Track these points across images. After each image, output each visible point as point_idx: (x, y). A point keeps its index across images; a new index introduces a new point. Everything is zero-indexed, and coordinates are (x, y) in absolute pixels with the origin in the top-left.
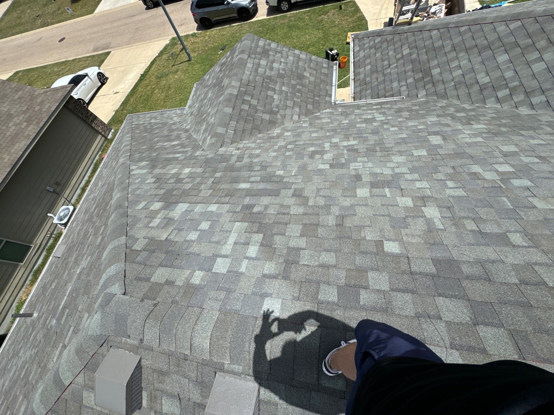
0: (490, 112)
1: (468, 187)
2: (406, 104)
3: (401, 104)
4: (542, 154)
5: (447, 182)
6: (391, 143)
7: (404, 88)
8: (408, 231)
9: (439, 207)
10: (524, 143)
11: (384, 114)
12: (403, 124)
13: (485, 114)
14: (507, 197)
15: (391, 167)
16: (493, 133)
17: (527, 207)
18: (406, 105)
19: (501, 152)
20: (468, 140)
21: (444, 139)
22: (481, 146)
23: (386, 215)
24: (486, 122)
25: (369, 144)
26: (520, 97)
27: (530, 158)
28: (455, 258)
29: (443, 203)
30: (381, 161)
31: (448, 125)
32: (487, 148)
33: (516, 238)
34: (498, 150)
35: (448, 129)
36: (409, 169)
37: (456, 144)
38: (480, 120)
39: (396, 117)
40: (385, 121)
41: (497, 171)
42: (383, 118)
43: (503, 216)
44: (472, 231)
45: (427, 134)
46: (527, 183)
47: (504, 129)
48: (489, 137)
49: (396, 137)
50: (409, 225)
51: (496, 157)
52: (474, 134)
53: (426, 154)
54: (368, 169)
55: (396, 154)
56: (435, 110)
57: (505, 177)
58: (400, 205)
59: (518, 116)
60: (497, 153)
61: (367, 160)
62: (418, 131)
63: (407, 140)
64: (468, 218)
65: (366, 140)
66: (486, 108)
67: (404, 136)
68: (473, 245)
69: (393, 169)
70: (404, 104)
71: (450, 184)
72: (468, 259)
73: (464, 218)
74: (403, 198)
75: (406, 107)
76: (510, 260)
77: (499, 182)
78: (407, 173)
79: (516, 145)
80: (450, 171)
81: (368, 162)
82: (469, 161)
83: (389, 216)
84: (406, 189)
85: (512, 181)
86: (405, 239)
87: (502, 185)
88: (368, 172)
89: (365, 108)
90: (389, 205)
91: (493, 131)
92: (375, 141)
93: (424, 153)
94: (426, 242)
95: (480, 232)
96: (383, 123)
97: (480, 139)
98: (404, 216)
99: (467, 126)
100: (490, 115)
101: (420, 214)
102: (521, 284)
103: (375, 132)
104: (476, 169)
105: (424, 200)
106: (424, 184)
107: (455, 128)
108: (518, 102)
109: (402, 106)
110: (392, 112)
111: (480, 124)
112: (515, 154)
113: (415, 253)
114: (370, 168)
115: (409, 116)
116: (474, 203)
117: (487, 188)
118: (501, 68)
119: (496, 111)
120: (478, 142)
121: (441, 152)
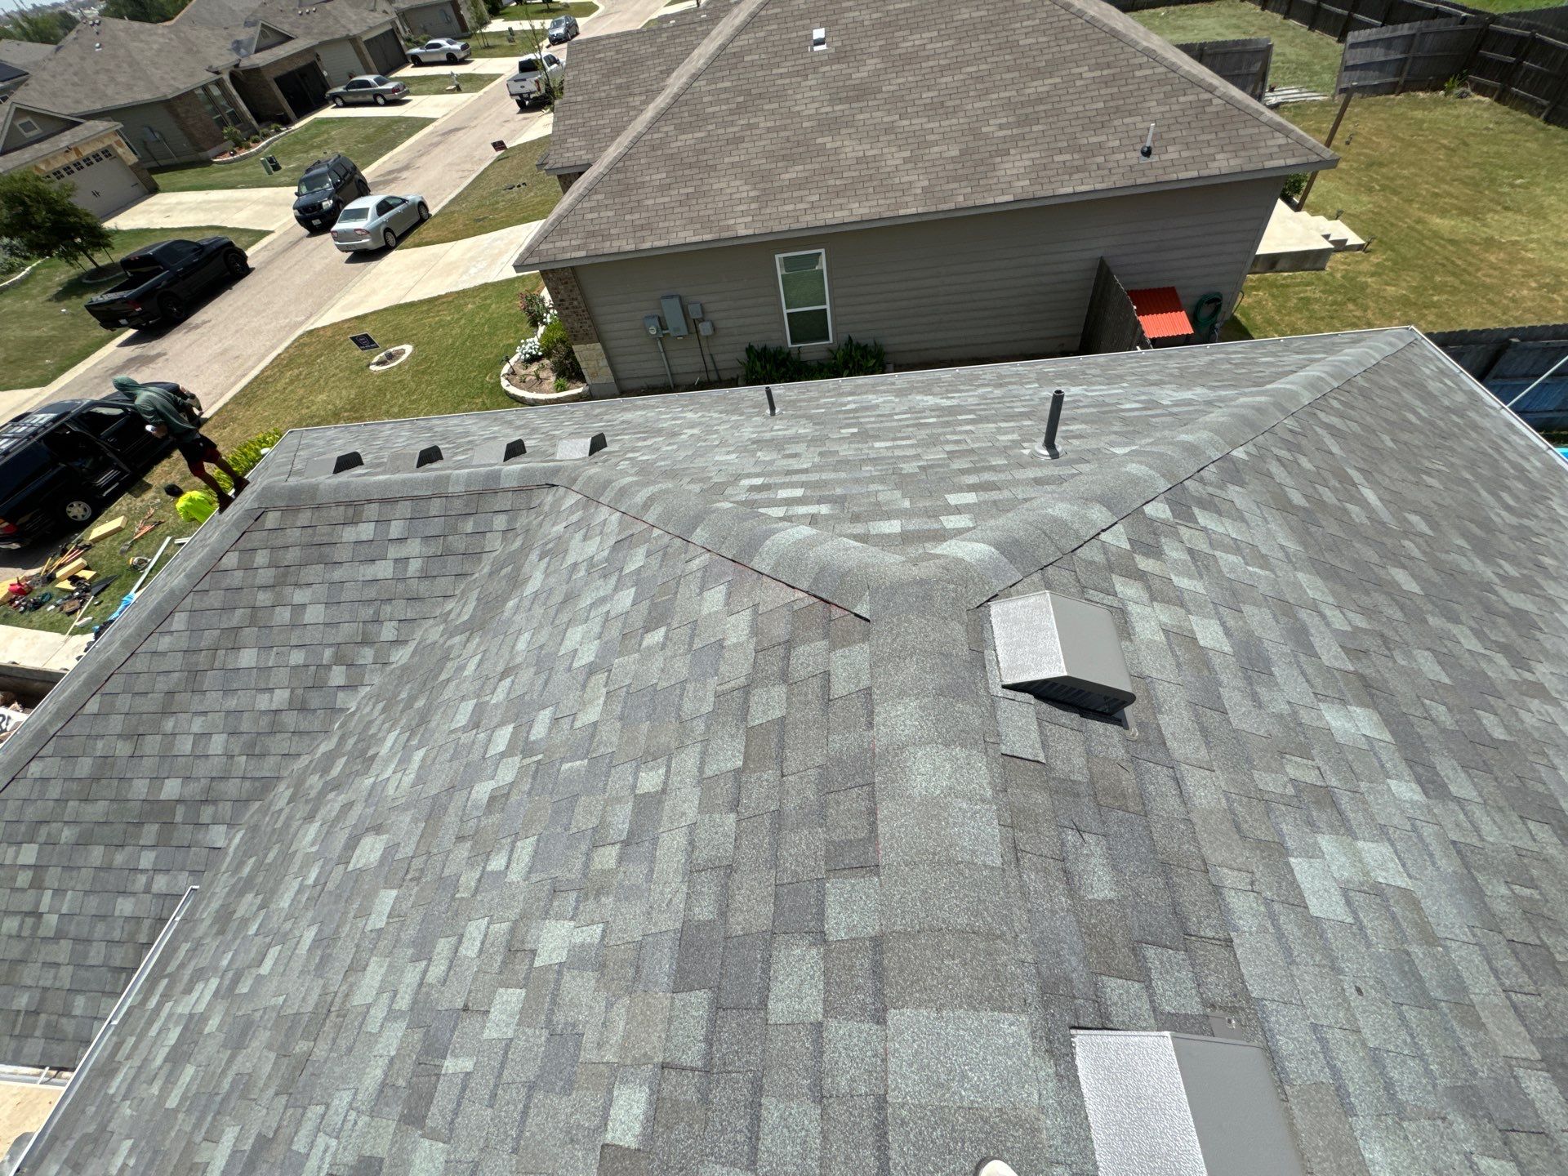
0: (368, 709)
1: (518, 824)
2: (217, 890)
3: (208, 905)
4: (500, 668)
5: (489, 869)
6: (309, 990)
7: (161, 883)
8: (590, 1037)
9: (546, 914)
10: (465, 685)
11: (200, 975)
12: (274, 923)
13: (367, 719)
14: (563, 760)
15: (385, 1019)
16: (418, 725)
17: (593, 736)
18: (221, 890)
19: (465, 729)
20: (409, 778)
21: (378, 829)
22: (435, 759)
23: (529, 1097)
24: (387, 725)
25: (270, 1077)
26: (367, 655)
27: (499, 690)
28: (678, 925)
29: (539, 899)
30: (350, 1050)
31: (348, 806)
32: (446, 750)
33: (650, 781)
34: (459, 734)
35: (358, 810)
36: (415, 959)
37: (405, 808)
38: (374, 735)
39: (235, 939)
40: (227, 982)
41: (503, 755)
42: (214, 983)
43: (601, 785)
44: (620, 860)
45: (341, 867)
46: (545, 716)
47: (420, 703)
48: (422, 735)
49: (297, 965)
50: (574, 1025)
51: (473, 742)
52: (401, 761)
53: (394, 893)
54: (353, 1115)
55: (351, 986)
56: (290, 818)
57: (521, 746)
58: (510, 1034)
59: (404, 668)
60: (465, 738)
61: (320, 1109)
62: (319, 887)
63: (328, 931)
64: (588, 857)
65: (244, 1086)
66: (353, 714)
67: (310, 935)
68: (652, 871)
69: (392, 1015)
70: (213, 894)
71: (497, 863)
72: (681, 896)
73: (586, 865)
74: (492, 1016)
75: (228, 894)
76: (691, 810)
77: (527, 761)
78: (425, 972)
79: (463, 698)
80: (463, 851)
81: (328, 1106)
82: (459, 798)
83: (532, 1087)
84: (470, 992)
85: (532, 738)
86: (609, 1057)
87: (535, 759)
88: (365, 1119)
89: (131, 1040)
90: (500, 1075)
91: (414, 723)
92: (269, 1047)
93: (388, 897)
94: (630, 992)
95: (626, 843)
96: (227, 993)
97: (418, 756)
98: (545, 1033)
99: (374, 766)
100: (376, 713)
101: (552, 976)
102: (738, 812)
103: (239, 1036)
104: (482, 791)
105: (516, 949)
106: (475, 930)
107: (365, 793)
108: (376, 657)
109: (215, 905)
110: (211, 944)
111: (385, 738)
112: (479, 710)
113: (654, 1038)
114: (351, 1107)
115: (260, 897)
116: (559, 830)
117: (531, 789)
118: (270, 665)
119: (373, 700)
120: (424, 760)
121: (407, 850)
